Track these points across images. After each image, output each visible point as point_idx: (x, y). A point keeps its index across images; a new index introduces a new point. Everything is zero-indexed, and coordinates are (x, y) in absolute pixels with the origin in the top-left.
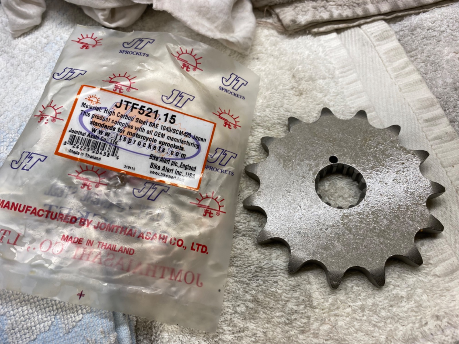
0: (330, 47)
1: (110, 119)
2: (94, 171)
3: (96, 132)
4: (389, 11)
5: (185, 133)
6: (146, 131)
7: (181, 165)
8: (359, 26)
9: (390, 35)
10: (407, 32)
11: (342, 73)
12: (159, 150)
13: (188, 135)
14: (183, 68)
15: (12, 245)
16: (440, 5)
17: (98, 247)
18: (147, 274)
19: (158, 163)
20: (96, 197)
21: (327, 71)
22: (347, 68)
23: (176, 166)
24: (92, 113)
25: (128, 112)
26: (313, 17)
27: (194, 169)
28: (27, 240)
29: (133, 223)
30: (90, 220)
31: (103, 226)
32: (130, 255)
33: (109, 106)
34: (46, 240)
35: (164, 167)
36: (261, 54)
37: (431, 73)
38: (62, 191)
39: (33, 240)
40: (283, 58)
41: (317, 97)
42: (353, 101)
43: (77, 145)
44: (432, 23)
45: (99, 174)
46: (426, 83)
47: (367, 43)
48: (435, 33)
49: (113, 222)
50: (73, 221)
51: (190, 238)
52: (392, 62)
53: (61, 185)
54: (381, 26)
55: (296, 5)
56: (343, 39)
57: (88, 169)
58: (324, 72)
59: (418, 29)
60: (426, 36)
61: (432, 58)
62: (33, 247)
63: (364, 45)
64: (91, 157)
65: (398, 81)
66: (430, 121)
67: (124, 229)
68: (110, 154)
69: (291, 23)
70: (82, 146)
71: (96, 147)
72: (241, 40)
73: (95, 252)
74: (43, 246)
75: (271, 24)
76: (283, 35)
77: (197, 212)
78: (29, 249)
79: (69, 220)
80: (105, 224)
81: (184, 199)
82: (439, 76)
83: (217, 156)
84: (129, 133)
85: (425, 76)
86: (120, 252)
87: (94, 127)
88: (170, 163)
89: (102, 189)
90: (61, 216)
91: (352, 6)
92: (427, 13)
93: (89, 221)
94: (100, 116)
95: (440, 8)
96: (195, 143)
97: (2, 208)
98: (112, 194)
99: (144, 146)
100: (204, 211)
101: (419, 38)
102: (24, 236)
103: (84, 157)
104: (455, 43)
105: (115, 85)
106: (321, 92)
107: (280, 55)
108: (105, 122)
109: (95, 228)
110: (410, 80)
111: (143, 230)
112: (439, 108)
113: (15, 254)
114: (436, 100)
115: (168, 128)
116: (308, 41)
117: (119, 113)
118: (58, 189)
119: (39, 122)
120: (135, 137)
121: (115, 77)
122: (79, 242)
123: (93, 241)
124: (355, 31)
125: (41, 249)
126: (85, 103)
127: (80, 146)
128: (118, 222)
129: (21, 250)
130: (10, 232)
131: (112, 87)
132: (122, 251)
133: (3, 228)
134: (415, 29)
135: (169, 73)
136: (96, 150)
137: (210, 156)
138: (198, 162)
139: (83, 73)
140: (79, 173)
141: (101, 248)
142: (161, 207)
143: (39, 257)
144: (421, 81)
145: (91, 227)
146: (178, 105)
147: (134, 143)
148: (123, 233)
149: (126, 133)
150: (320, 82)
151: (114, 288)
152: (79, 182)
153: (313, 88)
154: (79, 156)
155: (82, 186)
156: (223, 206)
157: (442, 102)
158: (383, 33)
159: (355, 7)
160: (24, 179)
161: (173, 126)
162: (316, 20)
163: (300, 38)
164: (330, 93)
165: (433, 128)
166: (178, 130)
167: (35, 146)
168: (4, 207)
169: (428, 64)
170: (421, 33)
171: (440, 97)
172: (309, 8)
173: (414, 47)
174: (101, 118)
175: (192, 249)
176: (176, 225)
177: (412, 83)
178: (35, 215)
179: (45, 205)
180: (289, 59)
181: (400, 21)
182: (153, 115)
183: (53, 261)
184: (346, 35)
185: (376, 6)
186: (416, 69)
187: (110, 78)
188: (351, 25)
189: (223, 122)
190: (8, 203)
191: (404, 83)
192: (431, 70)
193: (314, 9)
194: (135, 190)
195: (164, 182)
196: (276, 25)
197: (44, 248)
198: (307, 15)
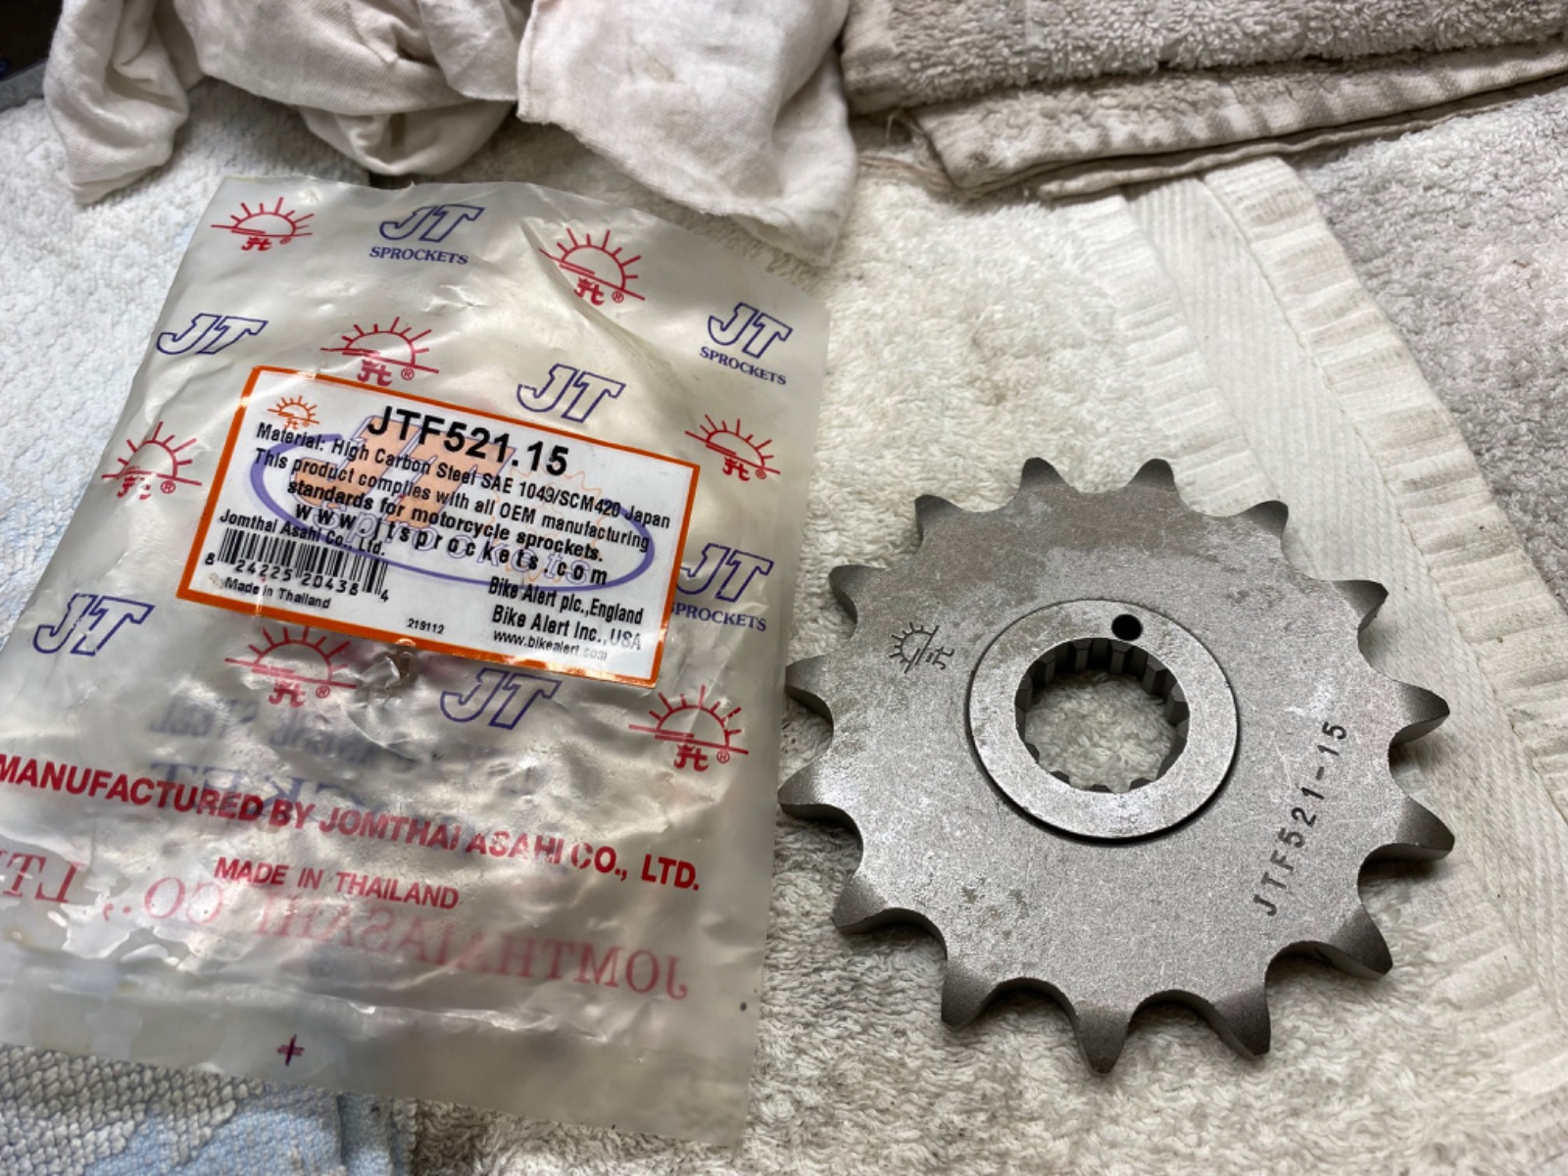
0: (1101, 242)
1: (352, 472)
2: (310, 645)
3: (310, 516)
4: (1295, 127)
5: (601, 502)
6: (472, 505)
7: (594, 607)
8: (1199, 174)
9: (1298, 203)
10: (1356, 194)
11: (1137, 325)
12: (519, 564)
13: (610, 507)
14: (580, 295)
15: (53, 904)
16: (1469, 107)
17: (339, 889)
18: (503, 970)
19: (519, 606)
20: (322, 726)
21: (1087, 319)
22: (1153, 310)
23: (576, 610)
24: (293, 454)
25: (411, 447)
26: (1044, 146)
27: (637, 617)
28: (101, 885)
29: (449, 805)
30: (305, 805)
31: (349, 822)
32: (445, 910)
33: (348, 428)
34: (164, 880)
35: (539, 616)
36: (873, 263)
37: (1434, 328)
38: (209, 717)
39: (123, 884)
40: (942, 277)
41: (1053, 405)
42: (1174, 418)
43: (248, 563)
44: (1441, 168)
45: (326, 652)
46: (1418, 362)
47: (1224, 230)
48: (1449, 201)
49: (381, 806)
50: (247, 810)
51: (635, 842)
52: (1306, 292)
53: (201, 694)
54: (1270, 174)
55: (990, 105)
56: (1144, 214)
57: (291, 638)
58: (1079, 325)
59: (1394, 187)
60: (1421, 209)
61: (1439, 282)
62: (123, 906)
63: (1212, 236)
64: (299, 599)
65: (1323, 353)
66: (1426, 487)
67: (421, 827)
68: (361, 584)
69: (970, 165)
70: (266, 566)
71: (311, 564)
72: (801, 221)
73: (328, 906)
74: (156, 899)
75: (908, 167)
76: (947, 202)
77: (655, 757)
78: (109, 913)
79: (237, 810)
80: (356, 814)
81: (609, 715)
82: (1461, 338)
83: (708, 569)
84: (417, 513)
85: (1414, 338)
86: (412, 901)
87: (303, 501)
88: (558, 602)
89: (340, 698)
90: (210, 798)
91: (1175, 109)
92: (1426, 133)
93: (305, 808)
94: (320, 464)
95: (1469, 116)
96: (636, 532)
97: (14, 784)
98: (371, 714)
99: (469, 553)
100: (676, 751)
101: (1396, 216)
102: (90, 871)
103: (275, 602)
104: (1519, 233)
105: (364, 362)
106: (1067, 391)
107: (934, 267)
108: (336, 483)
109: (325, 828)
110: (1363, 352)
111: (481, 825)
112: (1456, 443)
113: (64, 930)
114: (1446, 417)
115: (543, 489)
116: (1028, 223)
117: (383, 451)
118: (194, 709)
119: (120, 495)
120: (437, 527)
121: (362, 334)
122: (274, 879)
123: (321, 872)
124: (1184, 192)
125: (148, 908)
126: (269, 426)
127: (258, 567)
128: (399, 804)
129: (85, 918)
130: (42, 861)
131: (351, 367)
132: (417, 898)
133: (17, 851)
134: (1382, 186)
135: (537, 312)
136: (314, 574)
137: (684, 573)
138: (649, 594)
139: (254, 327)
140: (261, 654)
141: (350, 892)
142: (537, 747)
143: (144, 935)
144: (1399, 355)
145: (312, 828)
146: (573, 413)
147: (435, 546)
148: (416, 840)
149: (406, 514)
150: (1064, 358)
151: (400, 1022)
152: (264, 682)
153: (1039, 379)
154: (258, 600)
155: (275, 695)
156: (738, 731)
157: (1470, 425)
158: (1274, 199)
159: (1183, 113)
160: (81, 686)
161: (558, 483)
162: (1054, 154)
163: (1004, 211)
164: (1098, 392)
165: (1437, 509)
166: (576, 495)
167: (113, 573)
168: (19, 781)
169: (1426, 301)
170: (1403, 198)
171: (1462, 409)
172: (1031, 115)
173: (1380, 244)
174: (324, 470)
175: (647, 877)
176: (590, 800)
177: (1369, 360)
178: (125, 799)
179: (155, 765)
180: (963, 280)
181: (1337, 159)
182: (491, 450)
183: (192, 948)
184: (1156, 204)
185: (1254, 110)
186: (1381, 317)
187: (345, 338)
188: (1172, 171)
189: (720, 460)
190: (32, 764)
191: (1341, 359)
192: (1436, 319)
193: (1047, 121)
194: (448, 699)
195: (541, 665)
196: (921, 168)
197: (161, 905)
198: (1023, 140)
